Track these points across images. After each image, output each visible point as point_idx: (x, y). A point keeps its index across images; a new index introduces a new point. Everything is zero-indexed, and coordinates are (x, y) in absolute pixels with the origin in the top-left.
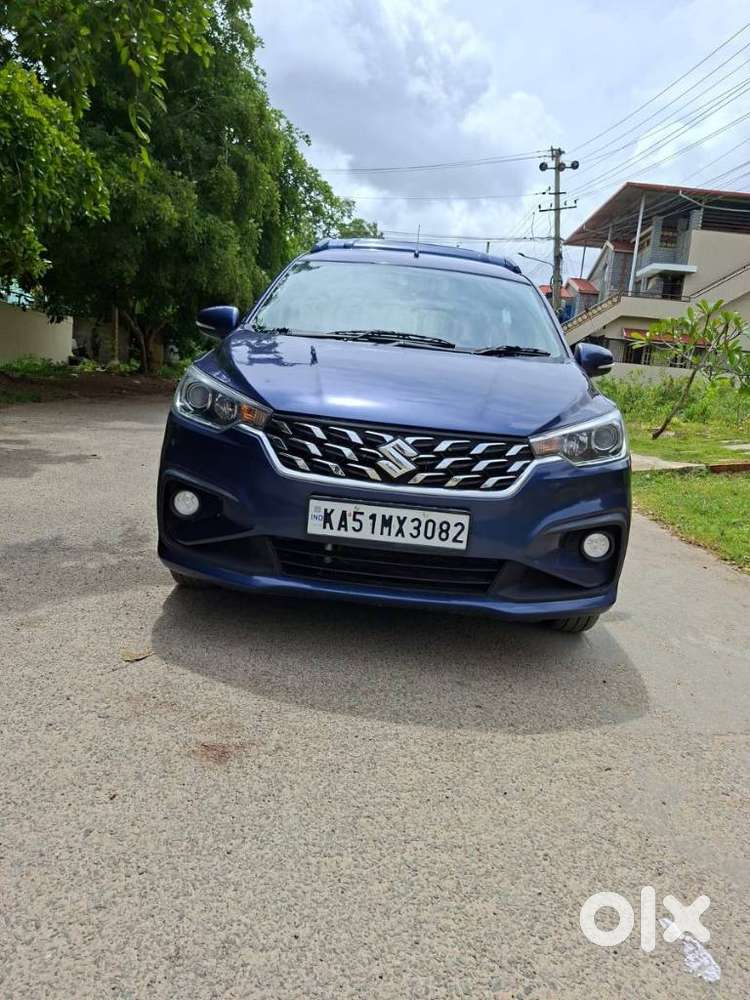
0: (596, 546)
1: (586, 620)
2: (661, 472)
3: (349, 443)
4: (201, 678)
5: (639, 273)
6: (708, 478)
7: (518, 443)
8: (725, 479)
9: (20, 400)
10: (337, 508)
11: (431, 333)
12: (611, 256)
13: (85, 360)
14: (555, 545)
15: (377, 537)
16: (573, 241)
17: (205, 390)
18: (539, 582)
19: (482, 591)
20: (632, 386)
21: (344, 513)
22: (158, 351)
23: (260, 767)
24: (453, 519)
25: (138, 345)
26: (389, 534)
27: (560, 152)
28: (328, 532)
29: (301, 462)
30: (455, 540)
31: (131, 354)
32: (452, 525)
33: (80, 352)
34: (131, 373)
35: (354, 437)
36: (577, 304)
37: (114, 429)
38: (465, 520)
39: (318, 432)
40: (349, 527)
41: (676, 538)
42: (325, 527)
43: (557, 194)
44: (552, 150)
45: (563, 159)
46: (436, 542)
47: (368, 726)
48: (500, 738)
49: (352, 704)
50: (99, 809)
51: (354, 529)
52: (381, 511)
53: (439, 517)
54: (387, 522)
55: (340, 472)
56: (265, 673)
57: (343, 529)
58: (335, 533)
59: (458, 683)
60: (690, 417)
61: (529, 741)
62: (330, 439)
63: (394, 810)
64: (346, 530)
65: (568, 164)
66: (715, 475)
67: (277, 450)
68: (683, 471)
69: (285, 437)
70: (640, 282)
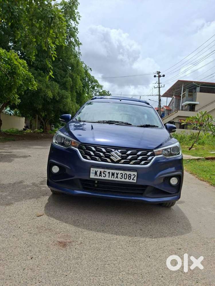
0: (174, 181)
1: (172, 203)
2: (192, 160)
3: (102, 152)
4: (59, 221)
5: (183, 104)
6: (205, 161)
7: (150, 151)
8: (210, 162)
9: (9, 140)
10: (99, 170)
11: (125, 121)
12: (174, 100)
13: (28, 129)
14: (162, 181)
15: (110, 179)
16: (164, 96)
17: (62, 137)
18: (158, 192)
19: (141, 195)
20: (182, 135)
21: (101, 172)
22: (48, 126)
23: (76, 249)
24: (132, 173)
25: (43, 125)
26: (114, 178)
27: (160, 72)
28: (96, 177)
29: (88, 157)
30: (133, 179)
31: (41, 127)
32: (132, 175)
33: (27, 127)
34: (41, 133)
35: (104, 150)
36: (166, 112)
37: (35, 148)
38: (136, 173)
39: (93, 149)
40: (102, 176)
41: (197, 179)
42: (95, 176)
43: (159, 83)
44: (157, 72)
45: (160, 74)
46: (127, 180)
47: (108, 236)
48: (148, 239)
49: (103, 229)
50: (27, 262)
51: (103, 176)
52: (111, 171)
53: (128, 173)
54: (113, 174)
55: (100, 160)
56: (78, 220)
57: (100, 176)
58: (98, 177)
59: (135, 223)
60: (199, 144)
61: (156, 241)
62: (97, 151)
63: (116, 262)
64: (101, 177)
65: (162, 75)
66: (207, 160)
67: (82, 154)
68: (198, 159)
69: (84, 150)
70: (183, 107)
